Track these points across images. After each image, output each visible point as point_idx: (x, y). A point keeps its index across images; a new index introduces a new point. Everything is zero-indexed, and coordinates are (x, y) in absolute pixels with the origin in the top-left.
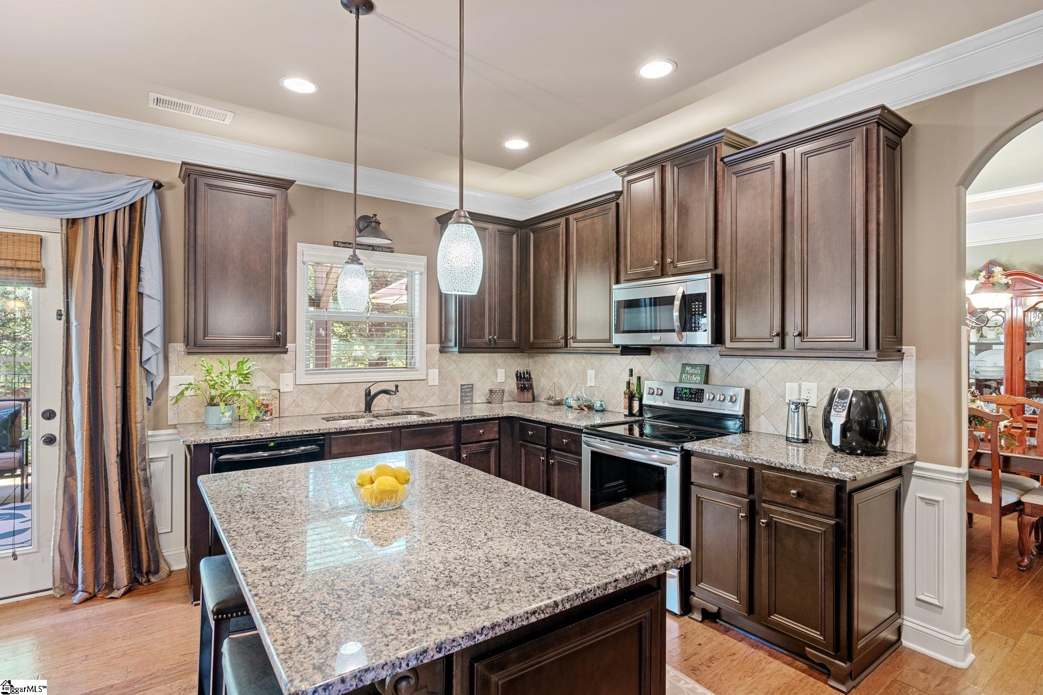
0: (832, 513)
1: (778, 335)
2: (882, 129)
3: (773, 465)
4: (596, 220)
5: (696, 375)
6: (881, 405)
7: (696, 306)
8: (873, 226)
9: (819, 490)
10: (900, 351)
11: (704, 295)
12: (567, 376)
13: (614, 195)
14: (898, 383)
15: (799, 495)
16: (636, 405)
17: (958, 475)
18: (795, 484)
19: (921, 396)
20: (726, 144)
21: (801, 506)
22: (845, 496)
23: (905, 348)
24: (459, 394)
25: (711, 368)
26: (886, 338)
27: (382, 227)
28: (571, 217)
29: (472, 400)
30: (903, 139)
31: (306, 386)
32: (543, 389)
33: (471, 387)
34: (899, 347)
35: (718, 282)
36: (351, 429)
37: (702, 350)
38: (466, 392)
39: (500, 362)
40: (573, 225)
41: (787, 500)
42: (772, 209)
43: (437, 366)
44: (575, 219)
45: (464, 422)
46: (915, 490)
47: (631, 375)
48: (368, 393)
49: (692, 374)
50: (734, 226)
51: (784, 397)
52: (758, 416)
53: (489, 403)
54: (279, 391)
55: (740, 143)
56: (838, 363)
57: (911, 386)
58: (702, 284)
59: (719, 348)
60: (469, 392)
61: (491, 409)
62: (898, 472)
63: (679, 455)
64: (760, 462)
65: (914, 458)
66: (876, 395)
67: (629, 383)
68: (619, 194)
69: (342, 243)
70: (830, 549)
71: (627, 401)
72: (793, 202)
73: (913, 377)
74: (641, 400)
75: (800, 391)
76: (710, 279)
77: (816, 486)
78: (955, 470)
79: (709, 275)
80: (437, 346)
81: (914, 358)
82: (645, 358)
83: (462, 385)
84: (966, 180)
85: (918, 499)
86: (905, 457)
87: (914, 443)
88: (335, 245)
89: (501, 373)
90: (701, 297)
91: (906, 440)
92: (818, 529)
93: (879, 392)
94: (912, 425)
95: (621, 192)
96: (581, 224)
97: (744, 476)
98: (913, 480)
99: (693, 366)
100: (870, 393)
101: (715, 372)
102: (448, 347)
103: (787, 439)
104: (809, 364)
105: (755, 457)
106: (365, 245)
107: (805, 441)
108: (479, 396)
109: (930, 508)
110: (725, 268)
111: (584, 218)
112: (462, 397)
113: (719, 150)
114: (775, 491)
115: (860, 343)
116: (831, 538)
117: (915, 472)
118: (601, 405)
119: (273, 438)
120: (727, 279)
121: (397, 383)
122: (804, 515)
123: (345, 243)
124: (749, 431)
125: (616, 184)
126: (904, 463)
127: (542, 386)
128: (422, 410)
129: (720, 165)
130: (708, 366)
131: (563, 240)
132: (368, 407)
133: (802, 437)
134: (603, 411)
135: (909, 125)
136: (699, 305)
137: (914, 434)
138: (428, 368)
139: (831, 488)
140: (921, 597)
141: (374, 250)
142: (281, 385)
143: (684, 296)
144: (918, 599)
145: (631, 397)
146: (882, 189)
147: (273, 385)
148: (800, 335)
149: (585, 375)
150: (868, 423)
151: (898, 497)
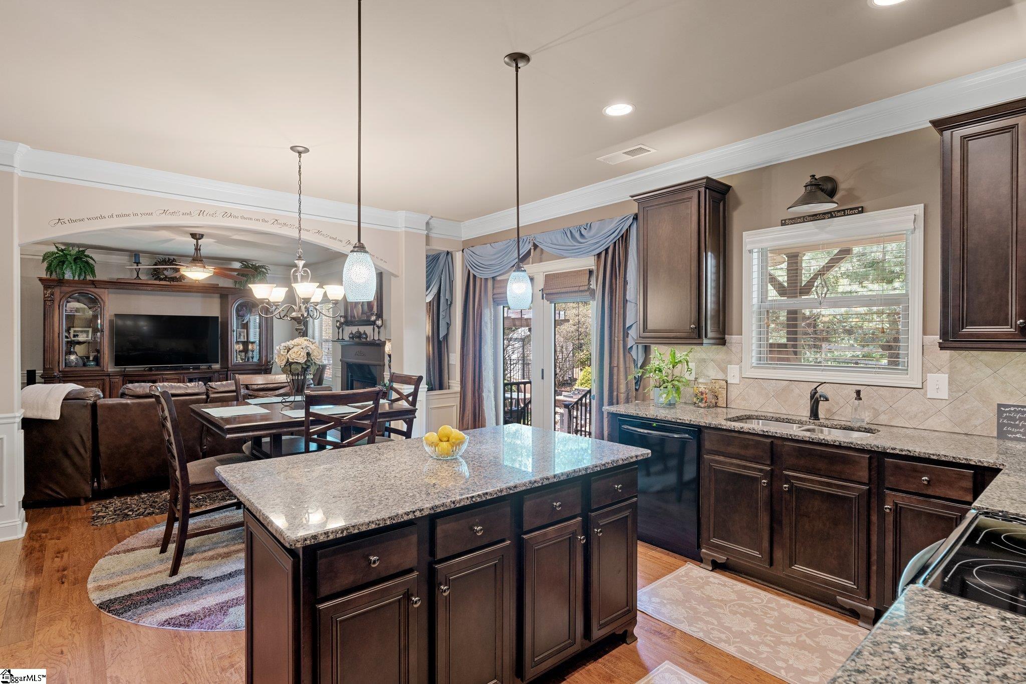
24: (996, 420)
31: (752, 380)
36: (719, 427)
43: (946, 370)
48: (813, 395)
54: (727, 382)
69: (789, 219)
80: (938, 338)
88: (782, 225)
106: (819, 214)
112: (1001, 425)
123: (794, 219)
138: (926, 372)
141: (832, 217)
142: (728, 377)
147: (720, 376)
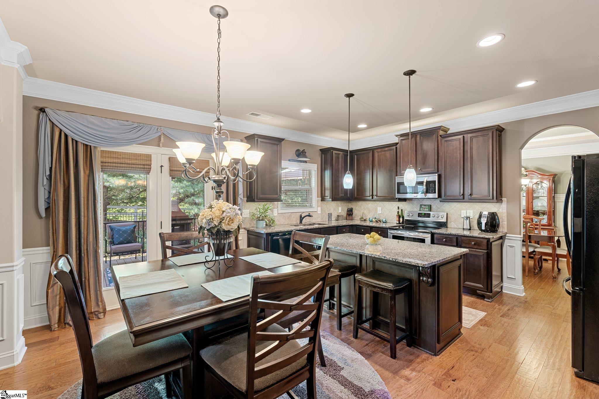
0: (486, 249)
1: (462, 195)
2: (497, 131)
3: (466, 235)
4: (387, 152)
5: (426, 208)
6: (497, 217)
7: (431, 185)
8: (495, 162)
9: (482, 242)
10: (501, 200)
11: (435, 181)
12: (368, 210)
13: (395, 144)
14: (501, 210)
15: (475, 244)
16: (401, 220)
17: (520, 238)
18: (473, 241)
19: (509, 214)
20: (441, 130)
21: (475, 247)
22: (490, 243)
23: (503, 199)
24: (327, 217)
25: (432, 206)
26: (499, 195)
27: (307, 154)
28: (375, 151)
29: (331, 219)
30: (502, 133)
31: (281, 214)
32: (356, 215)
33: (331, 214)
34: (501, 199)
35: (440, 177)
37: (428, 200)
38: (329, 216)
39: (340, 204)
40: (376, 155)
41: (470, 246)
42: (460, 154)
43: (320, 206)
44: (377, 151)
45: (339, 226)
46: (507, 243)
47: (398, 209)
48: (301, 216)
49: (425, 208)
50: (445, 158)
51: (461, 215)
52: (451, 222)
53: (337, 220)
55: (446, 130)
56: (480, 203)
57: (505, 211)
58: (434, 178)
59: (440, 199)
60: (331, 216)
61: (338, 222)
62: (501, 238)
63: (430, 234)
64: (461, 235)
65: (506, 233)
66: (495, 214)
67: (398, 212)
68: (397, 144)
69: (291, 160)
70: (485, 259)
71: (398, 218)
72: (467, 152)
73: (506, 208)
74: (403, 218)
75: (466, 213)
76: (437, 176)
77: (481, 241)
78: (519, 236)
79: (437, 174)
80: (320, 199)
81: (506, 202)
82: (404, 203)
83: (328, 214)
84: (522, 147)
85: (508, 246)
86: (503, 233)
87: (506, 228)
88: (289, 161)
89: (340, 209)
90: (434, 182)
91: (503, 228)
92: (481, 254)
93: (496, 213)
94: (506, 223)
95: (398, 143)
96: (380, 154)
97: (455, 240)
98: (506, 240)
99: (425, 205)
100: (493, 213)
101: (434, 207)
102: (325, 199)
103: (464, 229)
104: (470, 204)
105: (459, 233)
106: (298, 160)
107: (470, 229)
108: (334, 218)
109: (512, 248)
110: (442, 172)
111: (381, 151)
112: (328, 218)
113: (439, 132)
114: (466, 244)
115: (491, 197)
116: (485, 256)
117: (506, 237)
118: (385, 220)
119: (287, 231)
120: (443, 176)
121: (309, 213)
122: (477, 250)
124: (448, 227)
125: (396, 140)
126: (503, 235)
127: (355, 214)
128: (319, 223)
129: (439, 137)
130: (431, 205)
131: (371, 159)
132: (301, 222)
133: (469, 228)
134: (386, 222)
135: (504, 129)
136: (433, 185)
137: (506, 226)
138: (318, 207)
139: (486, 241)
140: (508, 276)
141: (301, 162)
142: (274, 214)
143: (427, 182)
144: (508, 277)
145: (399, 217)
146: (497, 150)
148: (470, 195)
149: (376, 209)
150: (493, 223)
151: (502, 245)
